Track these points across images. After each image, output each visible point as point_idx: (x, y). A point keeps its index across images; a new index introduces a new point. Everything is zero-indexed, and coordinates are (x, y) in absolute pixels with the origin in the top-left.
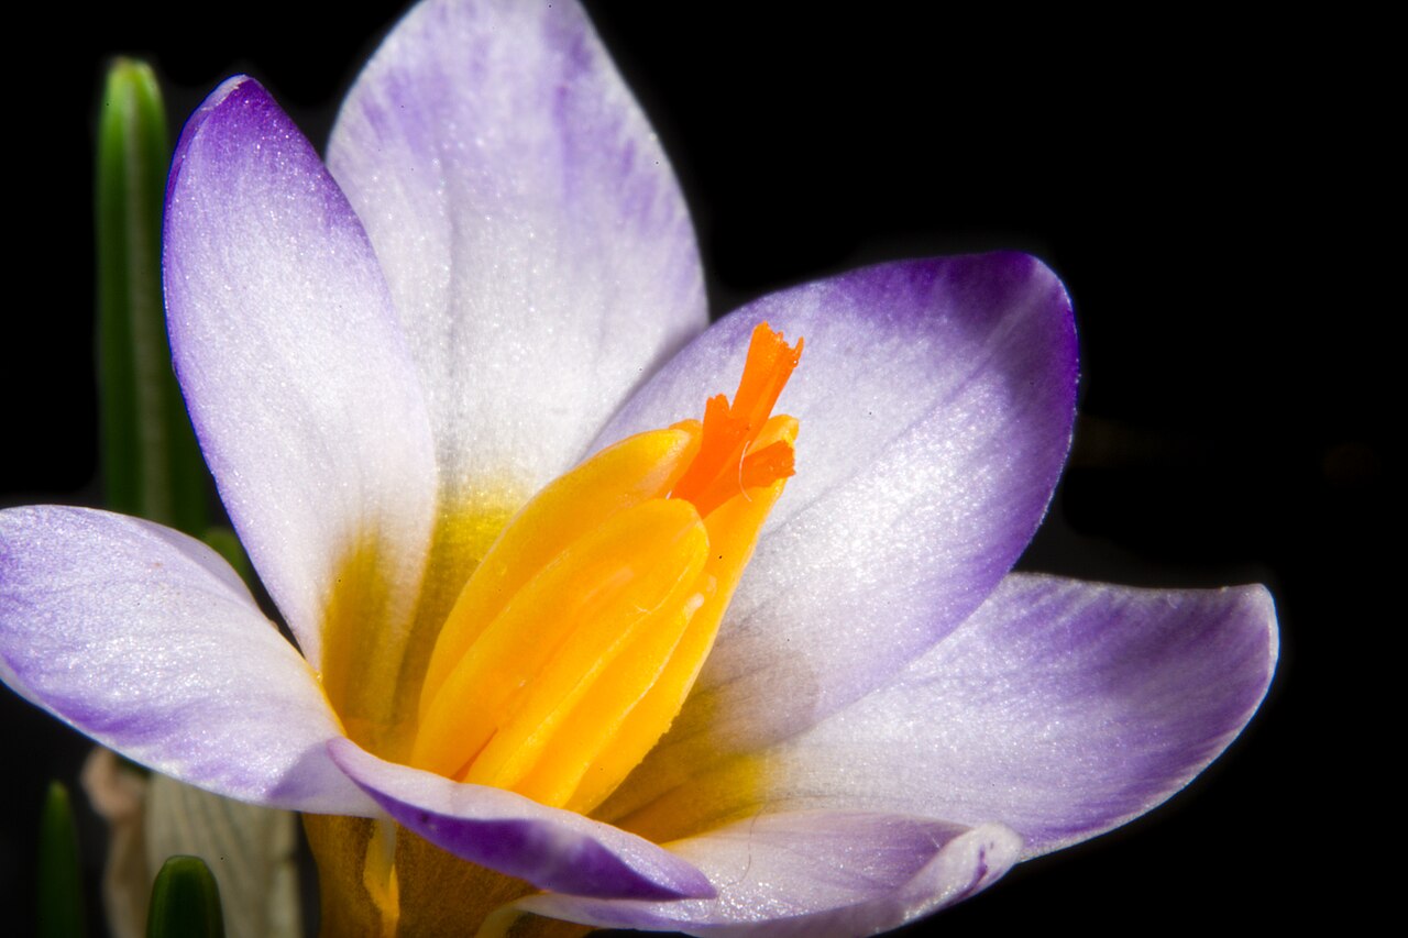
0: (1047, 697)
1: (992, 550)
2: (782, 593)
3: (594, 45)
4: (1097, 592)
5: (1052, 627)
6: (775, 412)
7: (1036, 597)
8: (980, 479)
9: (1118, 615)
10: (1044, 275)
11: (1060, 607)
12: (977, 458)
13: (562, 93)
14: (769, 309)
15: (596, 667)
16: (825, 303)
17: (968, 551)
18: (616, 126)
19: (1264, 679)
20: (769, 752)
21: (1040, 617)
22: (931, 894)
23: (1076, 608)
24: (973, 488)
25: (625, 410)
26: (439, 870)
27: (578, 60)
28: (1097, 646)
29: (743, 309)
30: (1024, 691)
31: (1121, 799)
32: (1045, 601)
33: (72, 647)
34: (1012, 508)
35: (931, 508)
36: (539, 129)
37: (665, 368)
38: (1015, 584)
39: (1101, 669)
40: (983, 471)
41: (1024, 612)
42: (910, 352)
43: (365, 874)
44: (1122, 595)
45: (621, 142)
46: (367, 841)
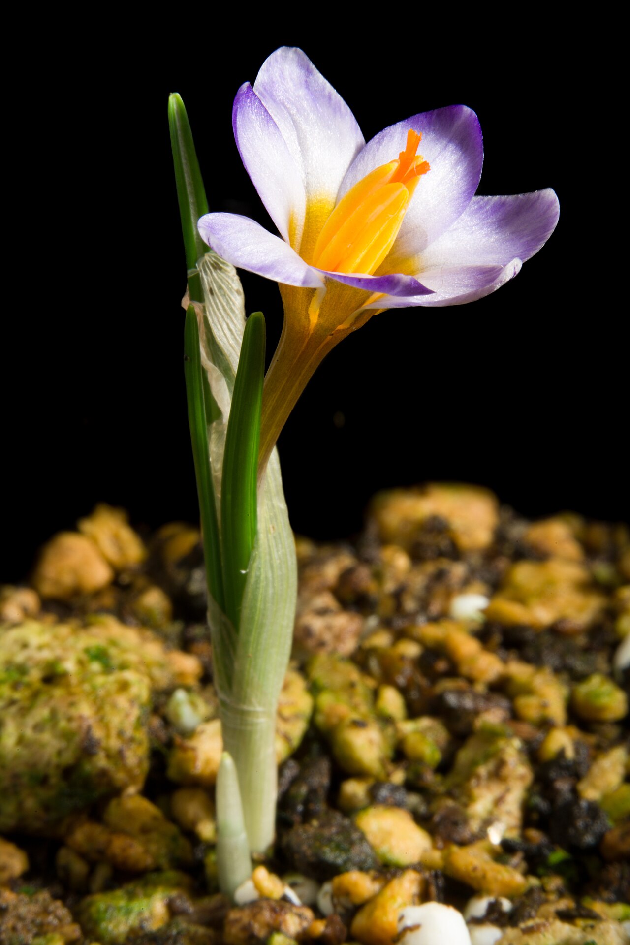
0: (489, 229)
1: (467, 189)
2: (411, 210)
3: (313, 67)
4: (496, 198)
5: (485, 210)
6: (416, 155)
7: (479, 202)
8: (459, 170)
9: (503, 204)
10: (467, 110)
11: (487, 203)
12: (456, 164)
13: (306, 81)
14: (387, 131)
15: (378, 234)
16: (402, 128)
17: (460, 191)
18: (324, 89)
19: (557, 212)
20: (416, 256)
21: (481, 208)
22: (501, 282)
23: (492, 203)
24: (456, 173)
25: (352, 167)
26: (334, 303)
27: (309, 72)
28: (500, 213)
29: (380, 133)
30: (482, 229)
31: (522, 254)
32: (481, 203)
33: (237, 250)
34: (470, 177)
35: (446, 180)
36: (302, 92)
37: (361, 153)
38: (475, 199)
39: (503, 219)
40: (458, 168)
41: (476, 207)
42: (429, 137)
43: (310, 308)
44: (504, 198)
45: (327, 92)
46: (312, 298)
